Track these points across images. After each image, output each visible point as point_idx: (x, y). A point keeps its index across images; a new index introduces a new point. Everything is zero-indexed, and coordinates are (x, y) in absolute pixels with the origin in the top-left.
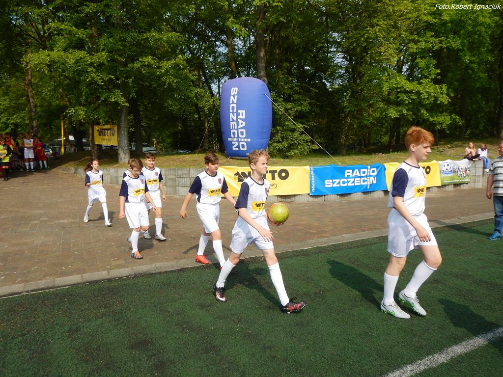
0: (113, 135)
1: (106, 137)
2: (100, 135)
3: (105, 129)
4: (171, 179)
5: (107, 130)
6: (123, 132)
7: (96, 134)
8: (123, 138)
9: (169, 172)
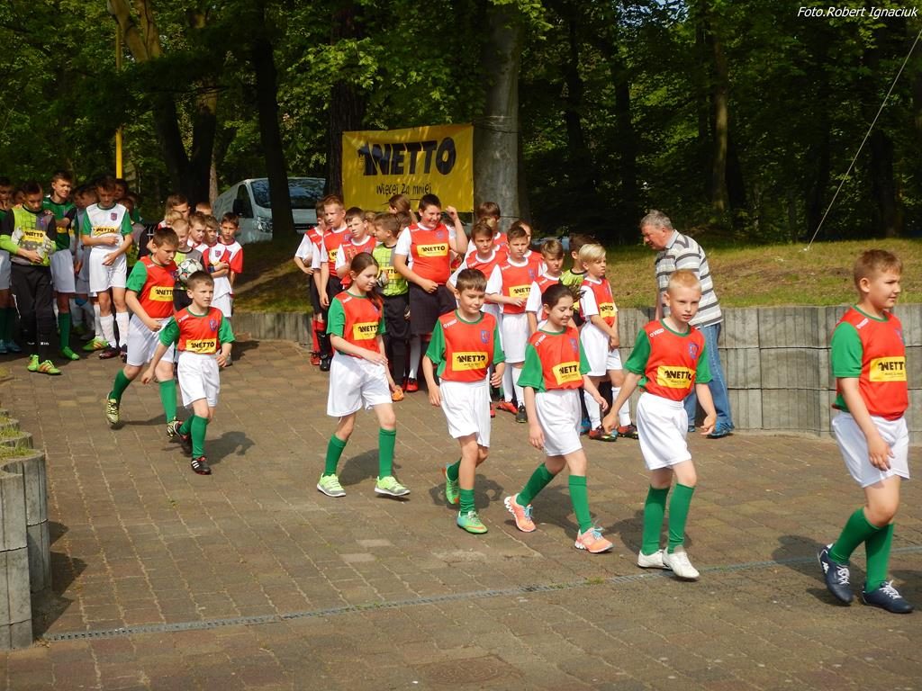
0: (445, 168)
1: (406, 179)
2: (370, 171)
3: (399, 147)
4: (787, 356)
5: (414, 147)
6: (498, 155)
7: (352, 166)
8: (501, 180)
9: (780, 327)
